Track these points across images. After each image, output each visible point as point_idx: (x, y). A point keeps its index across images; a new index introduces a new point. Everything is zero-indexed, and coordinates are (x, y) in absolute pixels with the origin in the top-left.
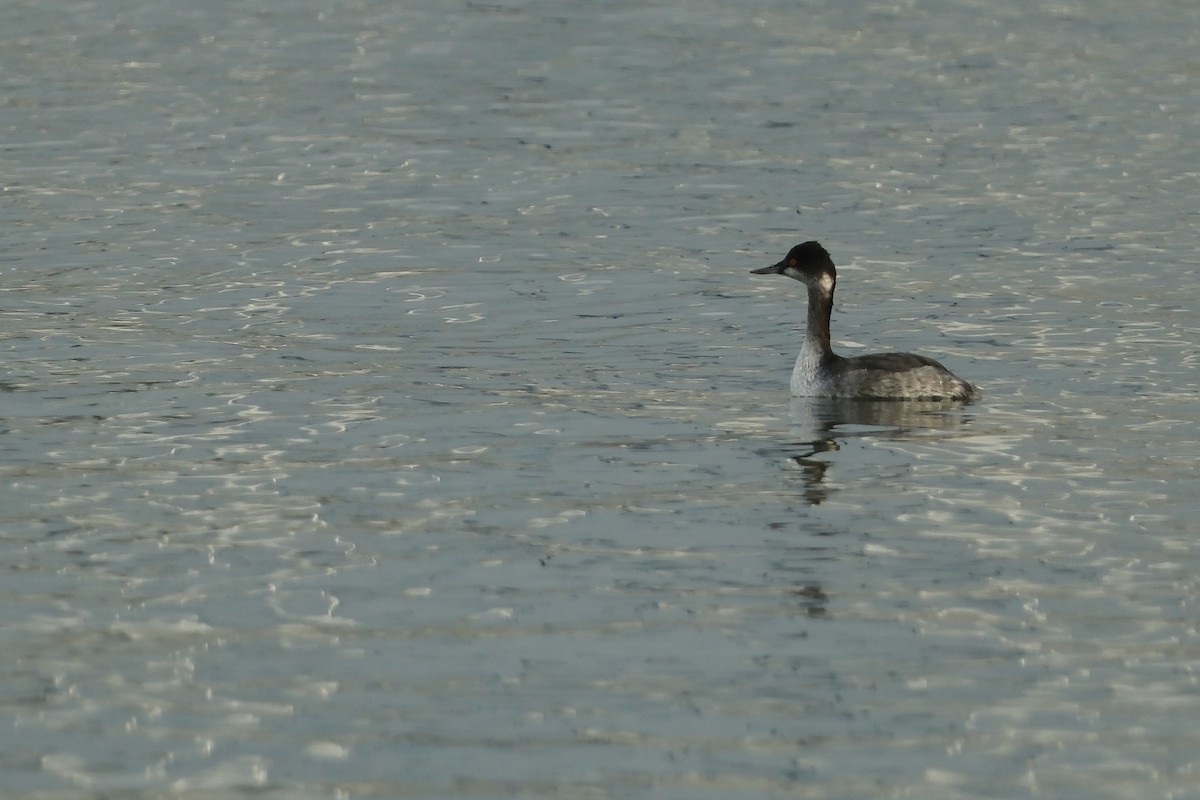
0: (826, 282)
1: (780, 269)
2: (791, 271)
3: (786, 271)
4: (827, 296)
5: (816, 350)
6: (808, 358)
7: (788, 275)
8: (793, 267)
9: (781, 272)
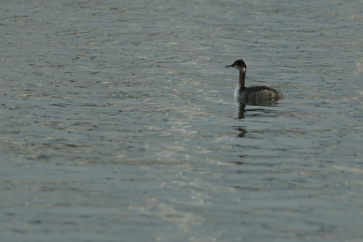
0: (244, 69)
1: (233, 66)
2: (235, 66)
3: (234, 66)
4: (244, 72)
5: (240, 87)
6: (238, 88)
7: (235, 67)
8: (236, 65)
9: (233, 67)
